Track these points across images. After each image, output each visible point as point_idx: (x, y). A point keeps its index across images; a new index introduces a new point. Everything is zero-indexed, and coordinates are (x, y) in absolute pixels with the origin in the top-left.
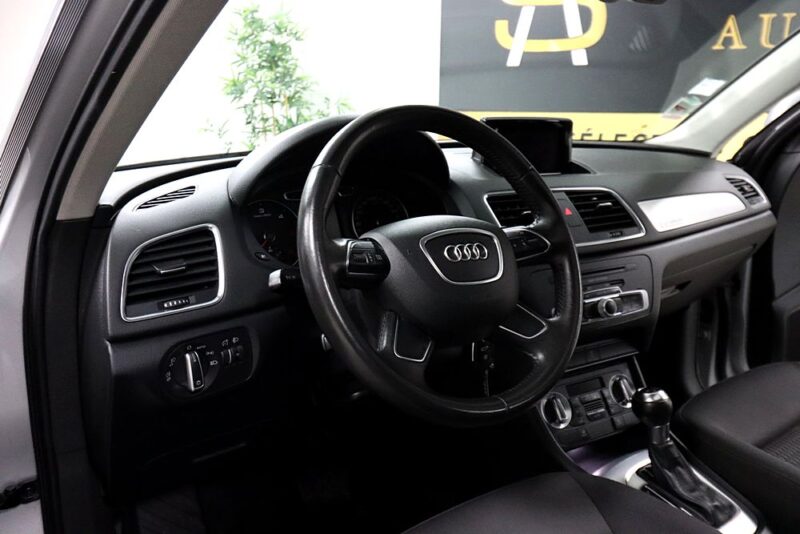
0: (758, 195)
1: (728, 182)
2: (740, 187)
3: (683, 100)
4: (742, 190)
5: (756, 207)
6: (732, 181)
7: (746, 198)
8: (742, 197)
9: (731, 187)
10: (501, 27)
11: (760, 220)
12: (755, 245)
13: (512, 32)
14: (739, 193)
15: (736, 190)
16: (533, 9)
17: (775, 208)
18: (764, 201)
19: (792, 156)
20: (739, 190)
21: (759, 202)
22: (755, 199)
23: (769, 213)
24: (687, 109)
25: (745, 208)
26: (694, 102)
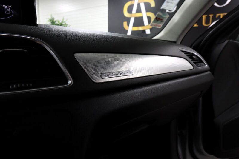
0: (202, 62)
1: (183, 53)
5: (200, 68)
6: (186, 53)
7: (195, 63)
8: (192, 62)
9: (185, 56)
10: (125, 24)
11: (203, 76)
12: (202, 92)
13: (128, 25)
14: (190, 60)
15: (187, 58)
16: (134, 18)
17: (212, 69)
18: (206, 66)
20: (190, 58)
21: (203, 66)
22: (200, 64)
23: (209, 72)
24: (162, 20)
25: (193, 68)
26: (166, 15)
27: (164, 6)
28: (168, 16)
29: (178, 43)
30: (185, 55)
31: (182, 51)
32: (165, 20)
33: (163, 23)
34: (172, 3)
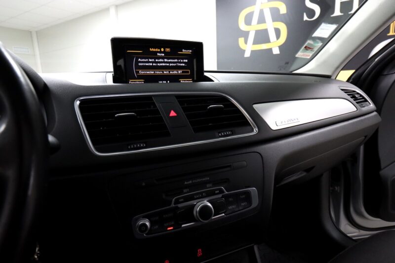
0: (366, 101)
1: (342, 92)
2: (353, 95)
3: (309, 42)
4: (353, 97)
5: (365, 109)
6: (346, 91)
7: (357, 103)
8: (354, 102)
10: (241, 41)
11: (368, 118)
12: (366, 137)
13: (246, 42)
14: (352, 100)
15: (349, 97)
16: (254, 31)
18: (372, 106)
19: (389, 76)
20: (352, 97)
21: (367, 106)
22: (364, 104)
23: (375, 113)
24: (313, 49)
25: (356, 110)
26: (318, 43)
27: (318, 33)
28: (320, 44)
29: (333, 77)
30: (346, 94)
31: (342, 90)
32: (316, 49)
33: (313, 53)
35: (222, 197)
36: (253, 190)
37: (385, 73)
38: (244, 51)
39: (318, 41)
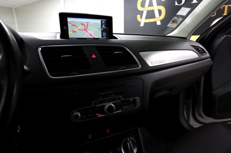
0: (205, 52)
1: (192, 47)
2: (197, 49)
3: (175, 18)
4: (198, 50)
5: (204, 57)
6: (193, 46)
7: (199, 53)
8: (198, 53)
9: (193, 49)
10: (139, 16)
11: (205, 62)
12: (204, 72)
15: (195, 50)
16: (146, 11)
17: (212, 57)
18: (208, 55)
19: (220, 38)
20: (196, 50)
21: (205, 55)
22: (203, 54)
23: (210, 59)
24: (177, 22)
25: (198, 57)
26: (180, 18)
27: (179, 13)
28: (181, 19)
29: (188, 39)
32: (179, 22)
33: (177, 24)
34: (186, 11)
35: (121, 101)
36: (138, 98)
37: (217, 37)
38: (140, 23)
39: (180, 17)
